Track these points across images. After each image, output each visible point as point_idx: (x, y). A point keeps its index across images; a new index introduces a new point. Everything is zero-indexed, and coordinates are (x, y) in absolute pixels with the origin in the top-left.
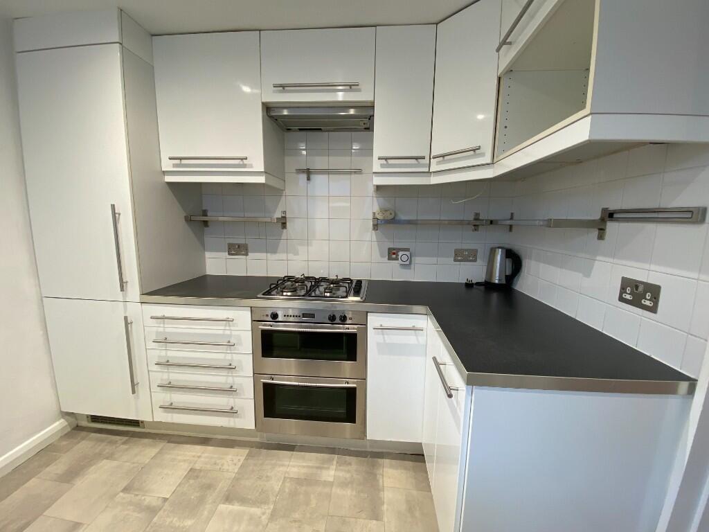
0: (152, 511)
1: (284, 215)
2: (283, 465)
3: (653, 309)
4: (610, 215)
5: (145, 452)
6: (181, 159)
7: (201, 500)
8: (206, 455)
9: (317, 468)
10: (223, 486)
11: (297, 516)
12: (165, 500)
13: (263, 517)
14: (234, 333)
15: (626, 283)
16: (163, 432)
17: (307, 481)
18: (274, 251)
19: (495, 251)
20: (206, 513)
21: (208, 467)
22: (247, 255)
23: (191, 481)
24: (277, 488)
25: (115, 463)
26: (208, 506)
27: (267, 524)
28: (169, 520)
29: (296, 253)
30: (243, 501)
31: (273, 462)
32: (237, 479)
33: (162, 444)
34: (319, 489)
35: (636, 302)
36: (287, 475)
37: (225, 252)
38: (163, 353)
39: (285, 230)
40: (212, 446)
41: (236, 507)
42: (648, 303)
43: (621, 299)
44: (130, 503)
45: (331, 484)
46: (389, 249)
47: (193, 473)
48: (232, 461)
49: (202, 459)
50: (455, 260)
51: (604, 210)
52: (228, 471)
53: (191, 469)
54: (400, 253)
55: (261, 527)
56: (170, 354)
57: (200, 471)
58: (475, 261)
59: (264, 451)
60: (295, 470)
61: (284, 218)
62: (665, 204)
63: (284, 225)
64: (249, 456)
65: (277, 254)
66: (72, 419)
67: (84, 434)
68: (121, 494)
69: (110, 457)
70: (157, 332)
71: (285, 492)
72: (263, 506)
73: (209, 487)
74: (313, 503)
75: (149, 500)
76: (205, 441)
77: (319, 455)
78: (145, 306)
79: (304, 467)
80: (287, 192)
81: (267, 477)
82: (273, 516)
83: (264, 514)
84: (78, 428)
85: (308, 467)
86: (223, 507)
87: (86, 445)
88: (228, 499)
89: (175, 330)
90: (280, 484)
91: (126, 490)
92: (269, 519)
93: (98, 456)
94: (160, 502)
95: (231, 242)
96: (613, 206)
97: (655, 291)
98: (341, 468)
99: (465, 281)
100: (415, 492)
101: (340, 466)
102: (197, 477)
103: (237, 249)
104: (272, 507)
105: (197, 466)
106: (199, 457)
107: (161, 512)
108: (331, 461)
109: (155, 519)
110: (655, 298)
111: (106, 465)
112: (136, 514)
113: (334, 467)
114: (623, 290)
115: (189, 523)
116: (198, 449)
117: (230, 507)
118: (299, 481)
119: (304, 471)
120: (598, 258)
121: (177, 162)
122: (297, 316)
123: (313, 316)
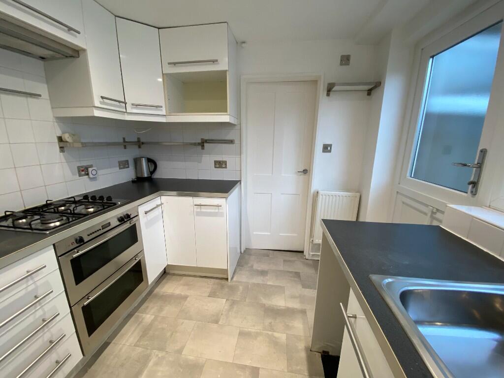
2: (121, 349)
3: (226, 167)
4: (206, 141)
9: (139, 325)
15: (216, 162)
17: (146, 331)
19: (140, 159)
24: (141, 350)
27: (166, 352)
34: (156, 323)
35: (221, 167)
36: (133, 345)
42: (224, 166)
43: (215, 167)
45: (156, 317)
46: (78, 167)
50: (120, 168)
51: (202, 139)
54: (90, 170)
55: (166, 356)
58: (129, 167)
60: (131, 339)
62: (223, 138)
71: (147, 344)
72: (151, 357)
74: (165, 326)
77: (128, 325)
82: (162, 349)
85: (134, 331)
90: (138, 348)
92: (163, 351)
96: (206, 138)
97: (225, 162)
98: (147, 311)
99: (131, 180)
100: (181, 282)
104: (155, 351)
108: (138, 317)
110: (226, 164)
113: (145, 315)
114: (215, 164)
118: (143, 336)
119: (136, 333)
120: (204, 156)
122: (98, 231)
123: (109, 224)
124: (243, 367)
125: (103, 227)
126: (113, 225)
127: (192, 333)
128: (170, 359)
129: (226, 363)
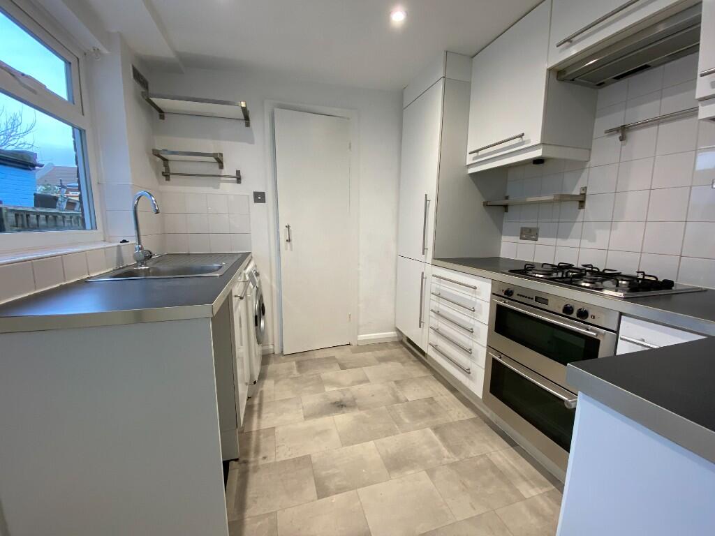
0: (398, 400)
1: (583, 192)
2: (492, 447)
5: (417, 371)
6: (477, 151)
7: (422, 417)
8: (447, 398)
9: (522, 476)
10: (440, 420)
11: (469, 483)
12: (407, 401)
13: (446, 459)
14: (478, 301)
16: (434, 367)
17: (501, 474)
18: (566, 237)
20: (418, 424)
21: (442, 404)
22: (536, 240)
23: (426, 403)
24: (472, 454)
25: (402, 367)
26: (422, 423)
27: (444, 465)
28: (400, 411)
29: (593, 240)
30: (443, 439)
31: (486, 438)
32: (450, 425)
33: (429, 374)
34: (506, 489)
36: (488, 455)
37: (517, 236)
38: (437, 304)
39: (582, 210)
40: (455, 395)
41: (436, 438)
44: (393, 389)
45: (522, 498)
47: (431, 400)
48: (459, 413)
49: (442, 398)
52: (450, 416)
53: (432, 398)
55: (439, 462)
56: (442, 307)
57: (436, 402)
59: (486, 427)
60: (500, 459)
61: (584, 195)
63: (582, 203)
64: (473, 420)
65: (569, 240)
66: (400, 335)
67: (401, 345)
68: (393, 383)
69: (403, 363)
70: (436, 288)
71: (475, 462)
72: (452, 454)
73: (432, 414)
74: (491, 491)
75: (401, 395)
76: (453, 390)
77: (534, 470)
78: (434, 267)
79: (509, 464)
80: (592, 162)
81: (472, 442)
82: (452, 465)
83: (448, 458)
84: (401, 342)
85: (513, 467)
86: (429, 430)
87: (398, 351)
88: (436, 429)
89: (453, 292)
90: (478, 454)
91: (396, 382)
92: (448, 464)
93: (398, 359)
94: (404, 400)
95: (524, 226)
98: (548, 499)
101: (549, 497)
102: (431, 404)
103: (529, 234)
104: (457, 460)
105: (436, 399)
106: (441, 395)
107: (400, 404)
108: (541, 485)
109: (396, 405)
111: (398, 365)
112: (390, 396)
113: (541, 492)
115: (407, 421)
116: (446, 391)
117: (433, 435)
118: (494, 468)
119: (507, 466)
121: (475, 154)
122: (529, 298)
123: (545, 301)
124: (340, 490)
125: (537, 299)
126: (551, 306)
127: (442, 500)
128: (431, 461)
129: (364, 486)
